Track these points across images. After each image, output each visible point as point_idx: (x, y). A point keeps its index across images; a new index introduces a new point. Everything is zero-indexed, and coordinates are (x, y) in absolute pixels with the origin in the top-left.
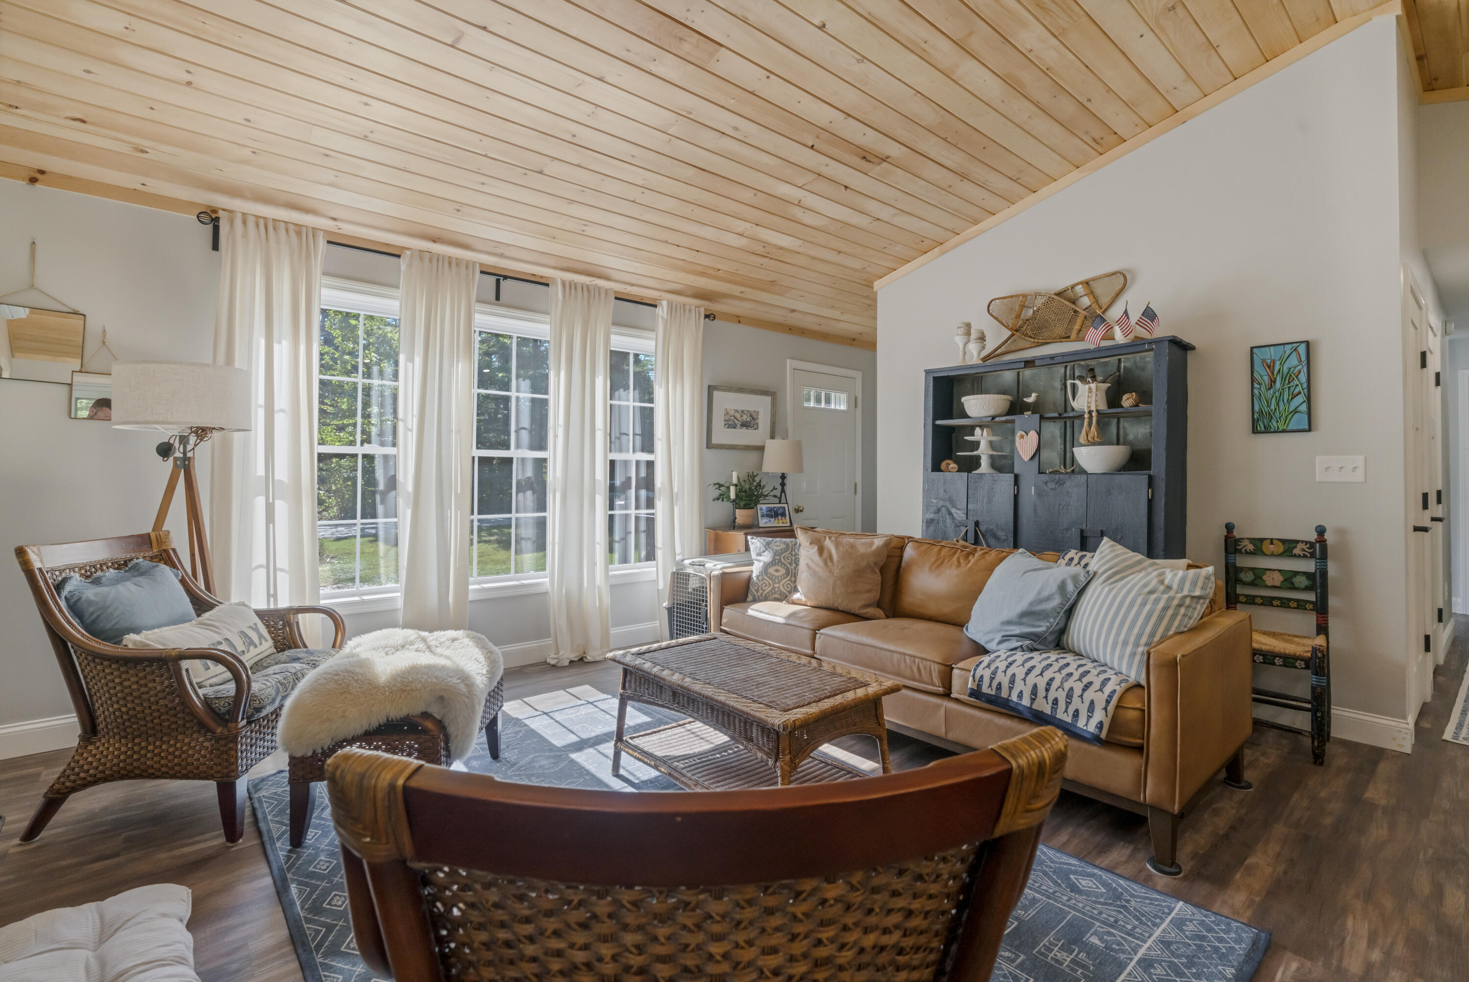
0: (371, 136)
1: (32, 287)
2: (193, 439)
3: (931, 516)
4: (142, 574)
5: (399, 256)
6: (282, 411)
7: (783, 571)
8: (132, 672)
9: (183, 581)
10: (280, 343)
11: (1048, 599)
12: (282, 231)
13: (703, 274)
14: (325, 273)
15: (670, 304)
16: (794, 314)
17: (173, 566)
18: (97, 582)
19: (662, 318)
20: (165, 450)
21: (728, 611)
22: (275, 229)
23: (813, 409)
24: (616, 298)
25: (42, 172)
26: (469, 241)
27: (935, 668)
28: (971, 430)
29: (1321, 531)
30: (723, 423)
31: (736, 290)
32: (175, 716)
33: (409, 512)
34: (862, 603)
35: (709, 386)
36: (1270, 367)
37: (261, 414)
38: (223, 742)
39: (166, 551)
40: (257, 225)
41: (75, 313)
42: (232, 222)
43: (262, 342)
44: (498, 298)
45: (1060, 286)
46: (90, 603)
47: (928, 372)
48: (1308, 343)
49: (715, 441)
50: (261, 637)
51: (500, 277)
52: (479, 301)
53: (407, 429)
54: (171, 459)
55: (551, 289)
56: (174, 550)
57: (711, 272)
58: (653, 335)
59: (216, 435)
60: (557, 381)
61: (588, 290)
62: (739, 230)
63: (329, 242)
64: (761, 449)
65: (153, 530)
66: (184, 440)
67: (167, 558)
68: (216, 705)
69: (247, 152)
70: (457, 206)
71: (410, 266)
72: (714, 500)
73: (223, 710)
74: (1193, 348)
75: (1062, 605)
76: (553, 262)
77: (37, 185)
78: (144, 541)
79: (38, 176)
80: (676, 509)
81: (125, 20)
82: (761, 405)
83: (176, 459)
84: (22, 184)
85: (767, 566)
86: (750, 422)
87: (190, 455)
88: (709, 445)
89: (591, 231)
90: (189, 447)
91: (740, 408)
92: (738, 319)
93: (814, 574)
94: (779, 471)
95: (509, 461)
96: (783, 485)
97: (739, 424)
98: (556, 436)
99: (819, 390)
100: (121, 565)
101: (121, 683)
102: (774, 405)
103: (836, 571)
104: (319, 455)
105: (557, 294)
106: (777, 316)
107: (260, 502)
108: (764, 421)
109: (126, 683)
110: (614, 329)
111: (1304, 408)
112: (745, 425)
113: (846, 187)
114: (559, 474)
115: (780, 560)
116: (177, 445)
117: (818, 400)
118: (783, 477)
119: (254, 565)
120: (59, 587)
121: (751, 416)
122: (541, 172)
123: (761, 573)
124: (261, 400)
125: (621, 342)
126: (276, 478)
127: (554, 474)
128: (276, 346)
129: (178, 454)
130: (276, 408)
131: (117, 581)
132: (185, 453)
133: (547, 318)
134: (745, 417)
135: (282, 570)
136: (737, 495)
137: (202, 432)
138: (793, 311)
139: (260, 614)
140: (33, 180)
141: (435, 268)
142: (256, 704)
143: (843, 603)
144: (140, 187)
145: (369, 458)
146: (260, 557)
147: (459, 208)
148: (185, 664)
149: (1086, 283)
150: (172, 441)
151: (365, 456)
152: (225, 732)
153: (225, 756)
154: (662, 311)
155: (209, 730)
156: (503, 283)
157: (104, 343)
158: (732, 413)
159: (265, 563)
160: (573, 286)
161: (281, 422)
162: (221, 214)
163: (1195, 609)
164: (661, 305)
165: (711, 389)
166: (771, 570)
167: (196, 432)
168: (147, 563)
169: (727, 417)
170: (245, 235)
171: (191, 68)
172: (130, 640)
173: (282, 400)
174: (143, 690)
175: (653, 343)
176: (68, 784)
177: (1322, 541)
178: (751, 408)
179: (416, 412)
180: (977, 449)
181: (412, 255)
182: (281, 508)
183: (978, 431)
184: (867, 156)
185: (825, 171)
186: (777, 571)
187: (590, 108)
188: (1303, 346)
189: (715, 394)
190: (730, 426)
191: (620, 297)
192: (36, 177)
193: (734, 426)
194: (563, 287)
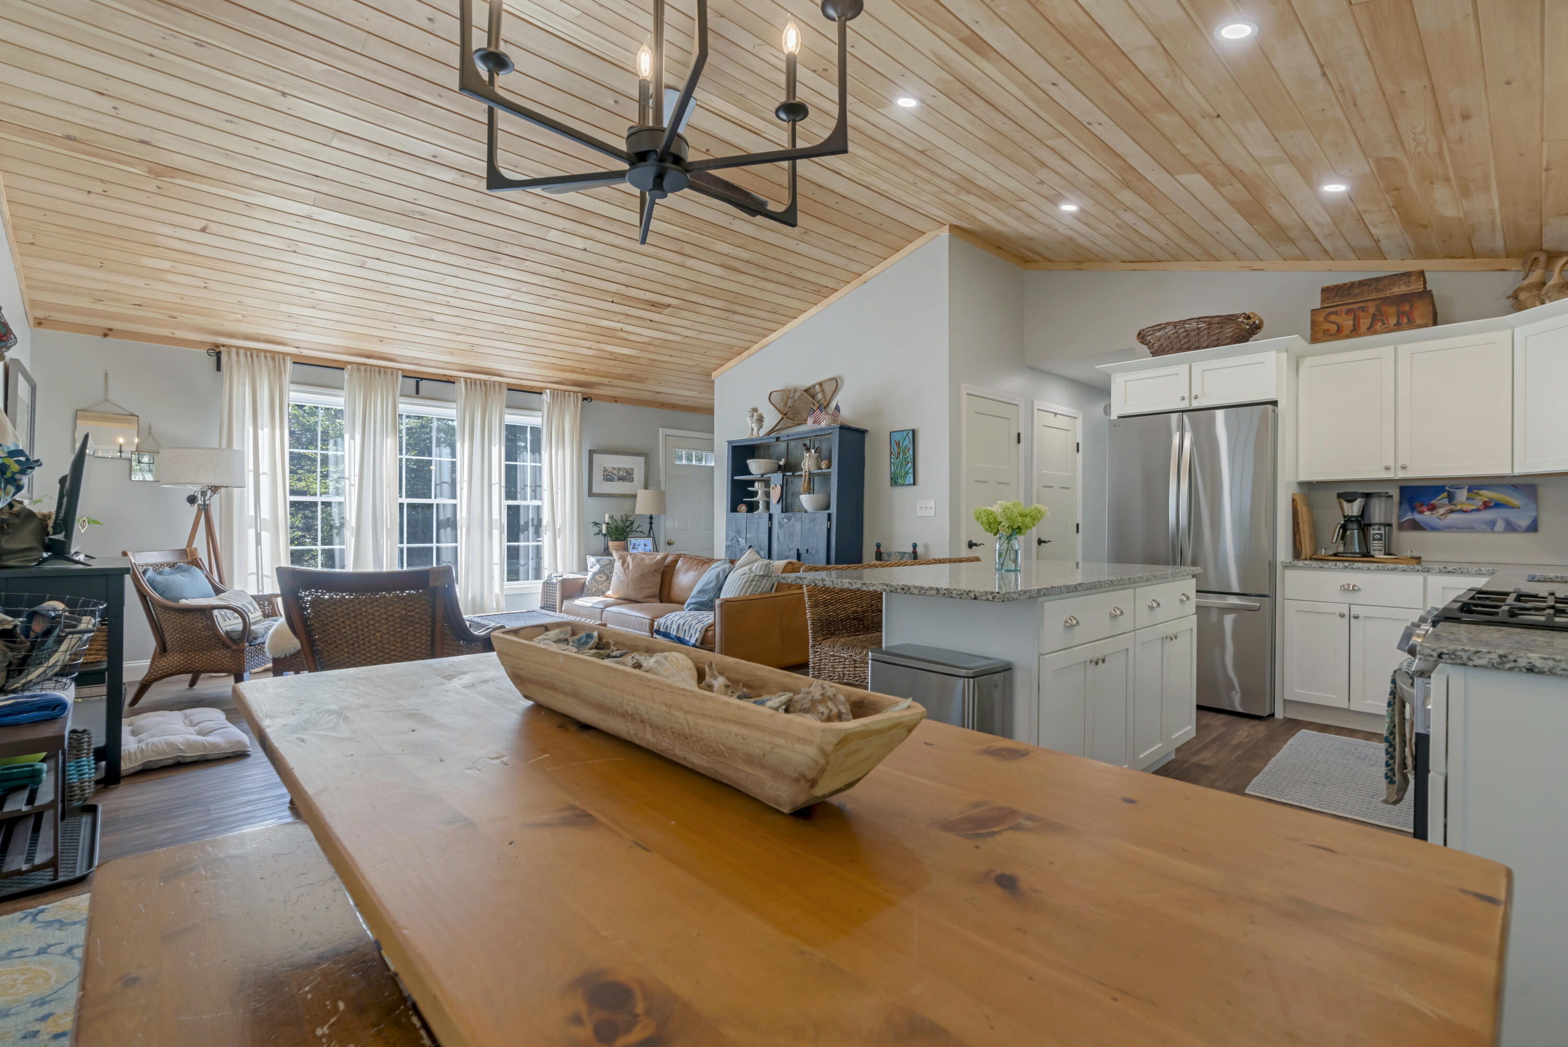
0: (317, 307)
1: (106, 400)
2: (209, 493)
3: (729, 543)
4: (184, 571)
5: (343, 369)
6: (265, 473)
7: (605, 578)
8: (186, 617)
9: (206, 576)
10: (263, 430)
11: (711, 582)
12: (263, 359)
13: (573, 372)
14: (292, 382)
15: (553, 390)
16: (660, 395)
17: (200, 568)
18: (160, 573)
19: (547, 402)
20: (192, 500)
21: (565, 603)
22: (257, 356)
23: (685, 465)
24: (509, 389)
25: (110, 330)
26: (393, 357)
27: (648, 621)
28: (752, 483)
29: (915, 546)
30: (602, 477)
31: (605, 381)
32: (210, 640)
33: (353, 540)
34: (643, 595)
35: (590, 451)
36: (898, 444)
37: (251, 475)
38: (236, 653)
39: (196, 559)
40: (246, 355)
41: (133, 415)
42: (229, 354)
43: (251, 429)
44: (417, 392)
45: (808, 384)
46: (159, 583)
47: (729, 442)
48: (913, 431)
49: (595, 490)
50: (255, 609)
51: (418, 379)
52: (401, 395)
53: (351, 485)
54: (196, 505)
55: (457, 385)
56: (200, 559)
57: (579, 370)
58: (540, 414)
59: (223, 490)
60: (463, 449)
61: (485, 384)
62: (587, 346)
63: (294, 363)
64: (634, 496)
65: (187, 546)
66: (204, 493)
67: (196, 563)
68: (232, 635)
69: (240, 317)
70: (380, 339)
71: (351, 375)
72: (595, 535)
73: (236, 638)
74: (867, 431)
75: (716, 585)
76: (457, 368)
77: (108, 338)
78: (183, 552)
79: (108, 332)
80: (559, 541)
81: (172, 264)
82: (637, 465)
83: (199, 505)
84: (99, 338)
85: (595, 574)
86: (626, 477)
87: (207, 502)
88: (591, 494)
89: (477, 349)
90: (207, 498)
91: (617, 466)
92: (616, 400)
93: (619, 577)
94: (647, 512)
95: (430, 506)
96: (651, 523)
97: (616, 478)
98: (462, 489)
99: (689, 451)
100: (172, 565)
101: (180, 623)
102: (647, 464)
103: (630, 575)
104: (291, 502)
105: (461, 389)
106: (648, 396)
107: (252, 533)
108: (639, 475)
109: (183, 623)
110: (507, 411)
111: (911, 471)
112: (621, 479)
113: (651, 321)
114: (464, 514)
115: (603, 571)
116: (199, 496)
117: (689, 458)
118: (651, 518)
119: (249, 572)
120: (144, 572)
121: (627, 472)
122: (432, 320)
123: (591, 579)
124: (251, 467)
125: (513, 418)
126: (262, 517)
127: (462, 515)
128: (260, 432)
129: (200, 502)
130: (261, 472)
131: (171, 574)
132: (204, 501)
133: (454, 405)
134: (621, 473)
135: (267, 576)
136: (608, 530)
137: (215, 489)
138: (658, 393)
139: (254, 597)
140: (106, 335)
141: (369, 377)
142: (254, 635)
143: (632, 595)
144: (170, 335)
145: (327, 504)
146: (252, 568)
147: (381, 340)
148: (216, 612)
149: (821, 384)
150: (196, 494)
151: (323, 503)
152: (238, 648)
153: (237, 660)
154: (546, 397)
155: (229, 647)
156: (421, 383)
157: (150, 433)
158: (610, 470)
159: (255, 571)
160: (474, 382)
161: (265, 481)
162: (222, 349)
163: (762, 582)
164: (546, 392)
165: (591, 453)
166: (597, 577)
167: (211, 489)
168: (186, 565)
169: (606, 473)
170: (238, 362)
171: (207, 281)
172: (184, 602)
173: (265, 467)
174: (193, 626)
175: (541, 419)
176: (153, 677)
177: (915, 552)
178: (627, 466)
179: (357, 473)
180: (756, 496)
181: (352, 368)
182: (266, 536)
183: (756, 484)
184: (654, 304)
185: (629, 313)
186: (601, 577)
187: (455, 290)
188: (911, 432)
189: (595, 456)
190: (608, 480)
191: (512, 389)
192: (107, 333)
193: (612, 480)
194: (466, 383)
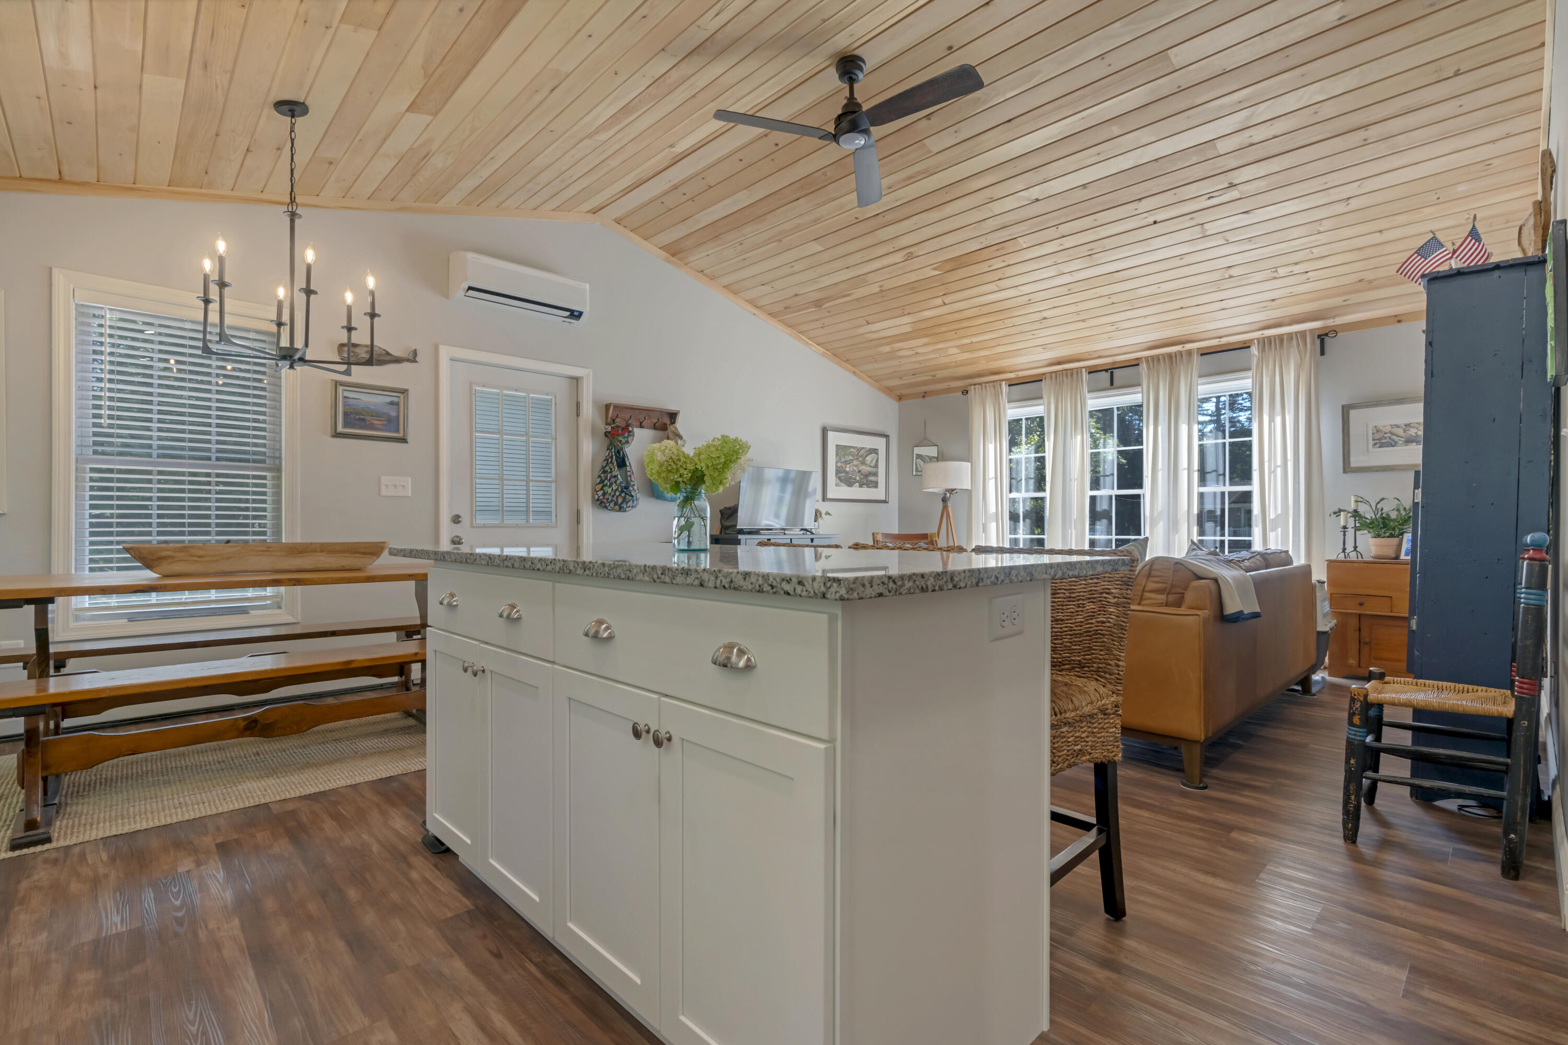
2: (948, 494)
5: (1042, 380)
15: (1261, 341)
24: (1203, 355)
25: (925, 393)
30: (1371, 442)
35: (1343, 407)
44: (1112, 384)
49: (1357, 463)
51: (1110, 370)
52: (1090, 391)
63: (1010, 385)
71: (1046, 383)
88: (1349, 469)
90: (947, 498)
91: (1402, 423)
92: (1397, 319)
97: (1401, 440)
137: (951, 492)
140: (924, 397)
154: (1255, 350)
156: (1114, 374)
158: (1387, 429)
160: (1155, 359)
162: (969, 388)
164: (1253, 345)
165: (1346, 411)
167: (948, 491)
169: (1378, 436)
189: (1353, 413)
190: (1382, 445)
191: (1205, 353)
192: (924, 395)
193: (1393, 444)
194: (1147, 362)
